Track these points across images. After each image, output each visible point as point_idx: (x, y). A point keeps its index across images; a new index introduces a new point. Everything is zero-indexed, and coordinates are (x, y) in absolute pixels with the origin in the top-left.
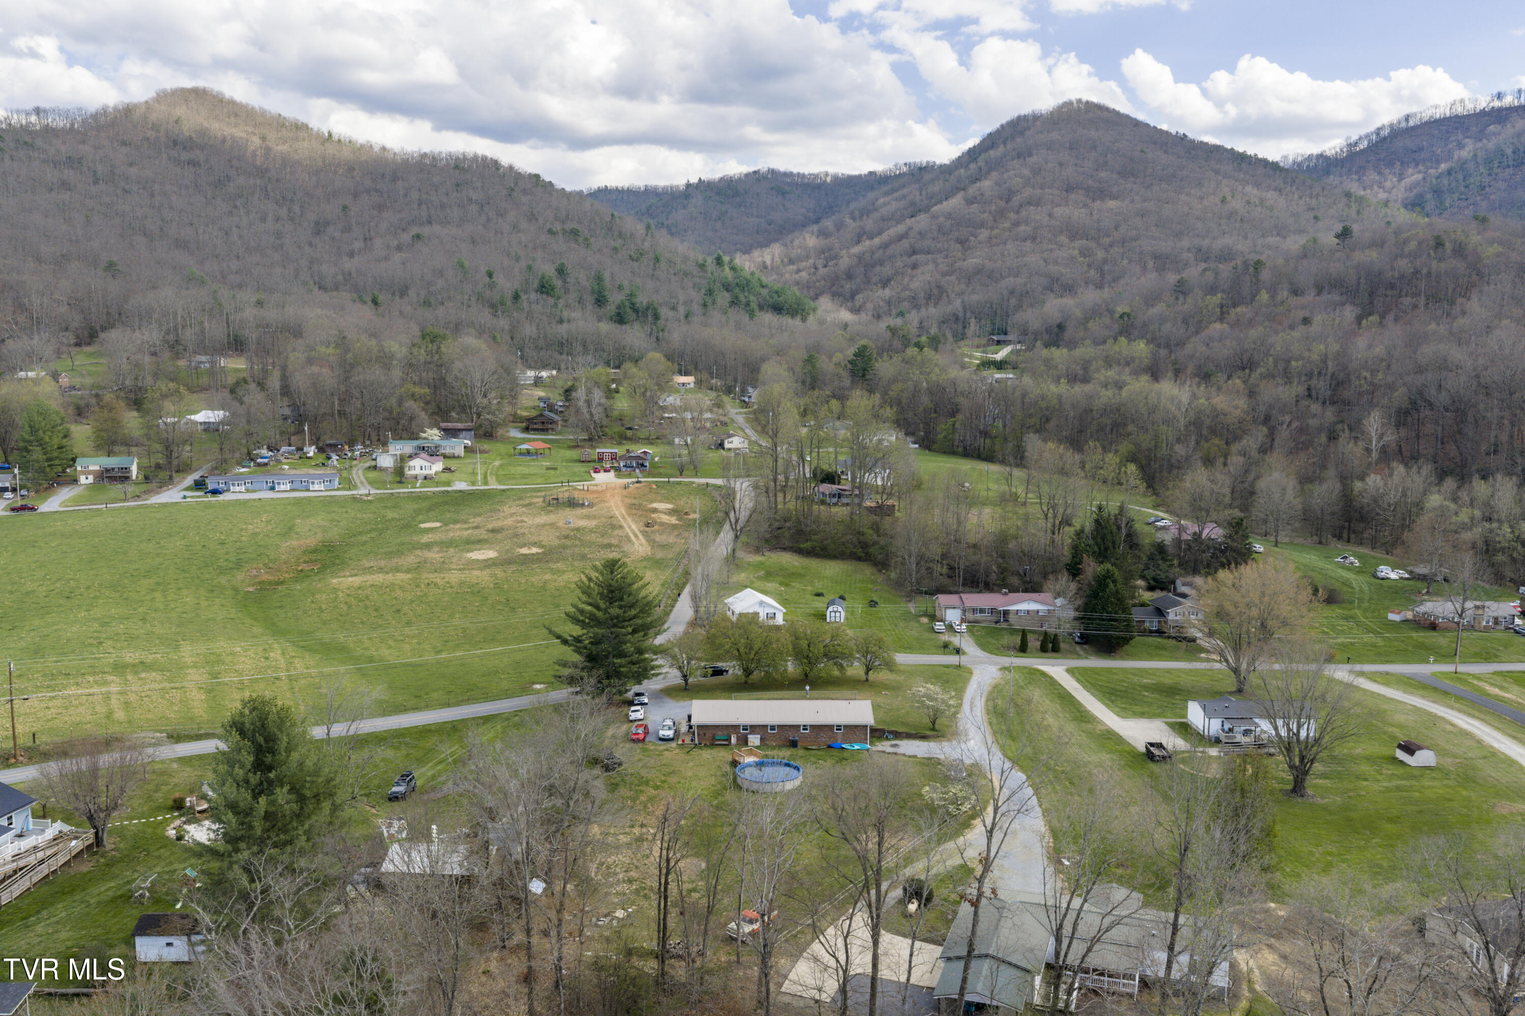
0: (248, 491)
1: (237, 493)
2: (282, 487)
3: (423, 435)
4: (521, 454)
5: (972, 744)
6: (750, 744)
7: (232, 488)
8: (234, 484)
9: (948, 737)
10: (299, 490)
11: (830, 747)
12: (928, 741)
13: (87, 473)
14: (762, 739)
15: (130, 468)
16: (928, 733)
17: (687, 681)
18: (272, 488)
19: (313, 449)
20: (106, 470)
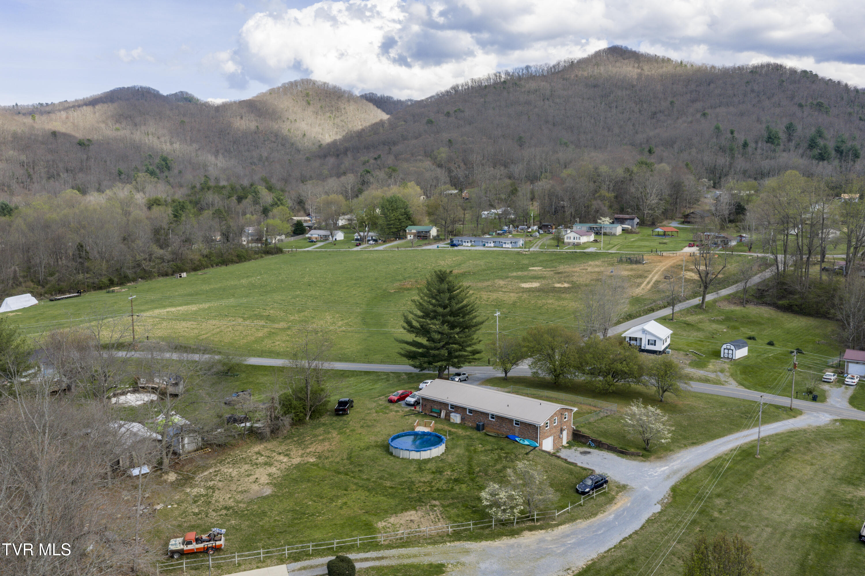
0: (472, 246)
1: (467, 246)
2: (489, 245)
3: (599, 221)
4: (658, 235)
5: (660, 470)
6: (452, 421)
7: (464, 244)
8: (465, 242)
9: (649, 459)
10: (498, 247)
11: (507, 437)
12: (623, 457)
13: (411, 234)
14: (462, 419)
15: (429, 232)
16: (632, 450)
17: (506, 373)
18: (484, 245)
19: (535, 228)
20: (419, 232)
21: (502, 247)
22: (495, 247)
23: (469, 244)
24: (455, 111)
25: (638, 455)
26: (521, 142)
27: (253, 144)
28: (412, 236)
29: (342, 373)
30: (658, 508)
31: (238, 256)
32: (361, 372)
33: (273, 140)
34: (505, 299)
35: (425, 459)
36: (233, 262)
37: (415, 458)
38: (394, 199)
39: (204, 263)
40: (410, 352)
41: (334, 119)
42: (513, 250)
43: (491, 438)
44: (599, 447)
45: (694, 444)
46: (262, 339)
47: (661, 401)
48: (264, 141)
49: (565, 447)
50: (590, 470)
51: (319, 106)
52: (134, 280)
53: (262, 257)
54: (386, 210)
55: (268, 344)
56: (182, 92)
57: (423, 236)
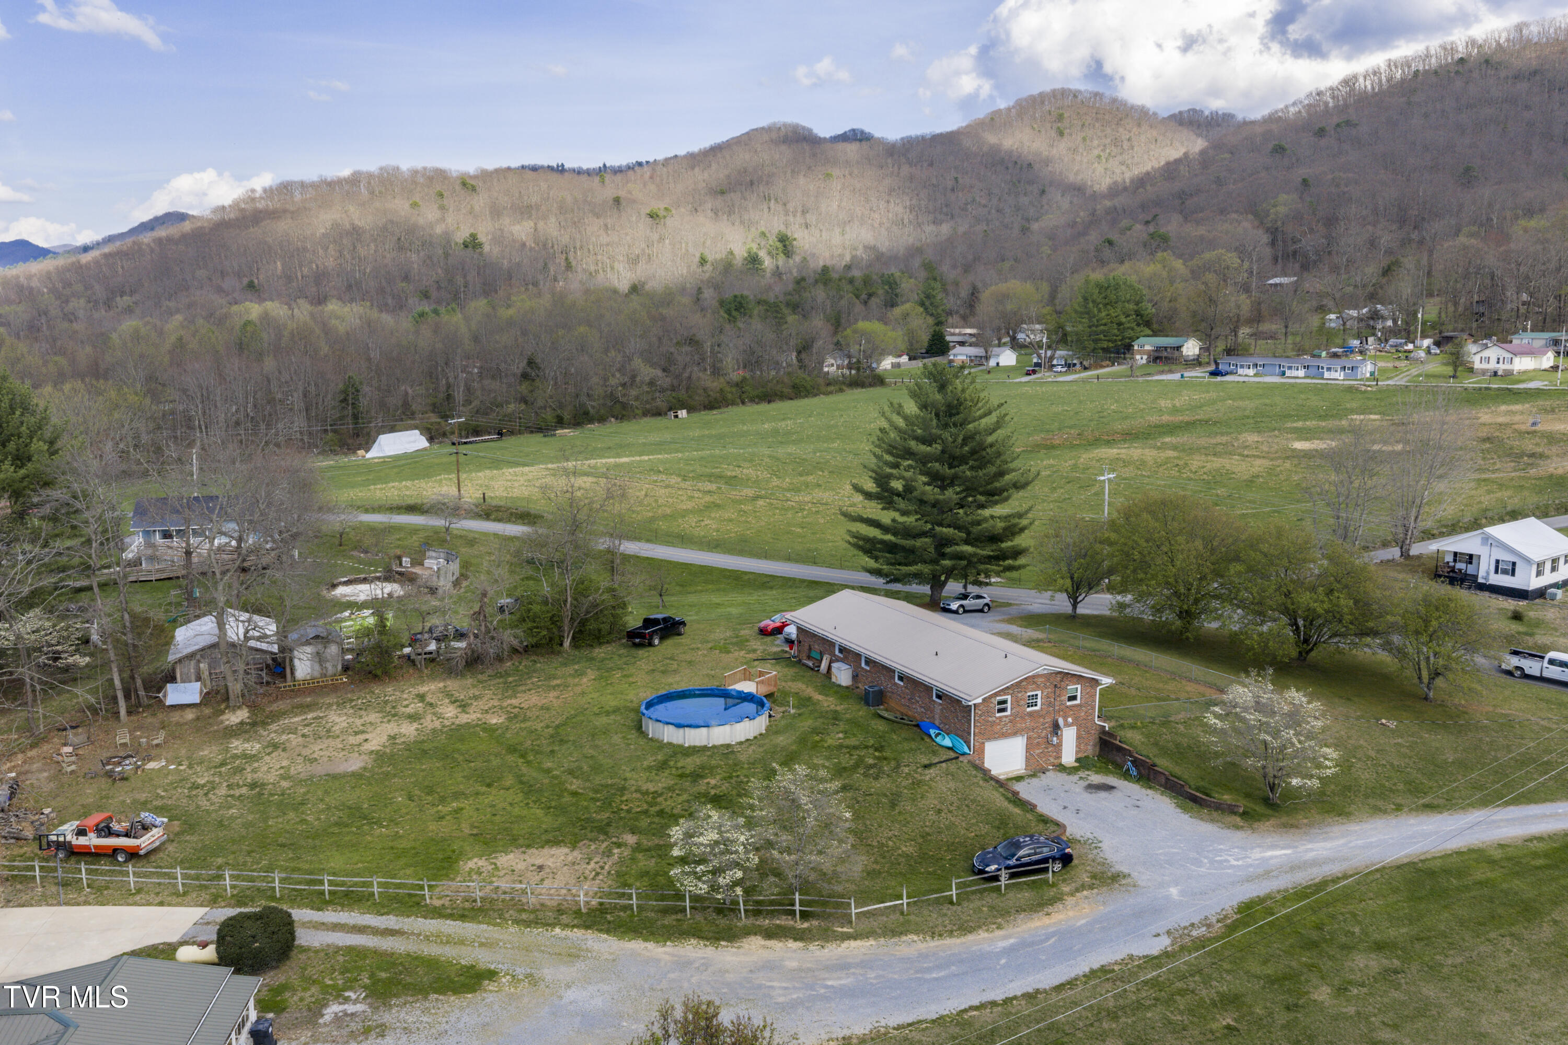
0: (1256, 374)
1: (1245, 374)
2: (1295, 373)
5: (1258, 856)
6: (834, 679)
7: (1240, 371)
8: (1242, 367)
9: (1256, 825)
10: (1313, 378)
11: (918, 726)
12: (1185, 809)
13: (1141, 353)
14: (855, 677)
15: (1178, 348)
16: (1227, 798)
17: (1075, 606)
18: (1283, 374)
19: (1427, 342)
20: (1158, 349)
21: (1323, 378)
22: (1306, 377)
23: (1251, 372)
24: (1338, 125)
25: (1231, 810)
26: (1467, 177)
27: (945, 210)
28: (1145, 357)
29: (765, 580)
30: (1157, 946)
31: (794, 386)
32: (803, 581)
33: (984, 202)
34: (1236, 470)
35: (694, 747)
36: (783, 397)
37: (675, 741)
38: (1112, 283)
39: (729, 396)
40: (867, 539)
41: (1107, 160)
42: (1346, 382)
43: (882, 722)
44: (1149, 779)
45: (1430, 807)
46: (685, 513)
47: (1426, 698)
48: (966, 204)
49: (1061, 768)
50: (1057, 824)
51: (1079, 139)
52: (602, 420)
53: (841, 390)
54: (1091, 305)
55: (689, 524)
56: (854, 130)
57: (1164, 358)
